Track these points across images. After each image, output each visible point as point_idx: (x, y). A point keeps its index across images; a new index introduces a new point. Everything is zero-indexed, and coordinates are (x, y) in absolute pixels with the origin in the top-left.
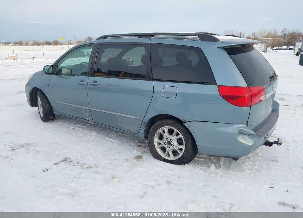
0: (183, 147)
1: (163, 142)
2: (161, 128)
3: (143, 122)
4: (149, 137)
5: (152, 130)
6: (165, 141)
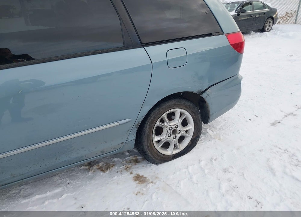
6: (170, 132)
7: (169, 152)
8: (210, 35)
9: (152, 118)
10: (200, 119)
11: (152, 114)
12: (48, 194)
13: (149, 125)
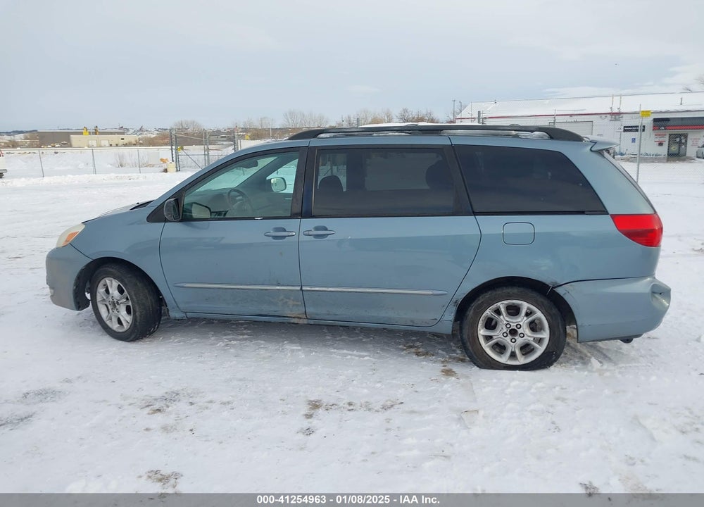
0: (545, 335)
1: (498, 335)
2: (494, 307)
3: (454, 300)
4: (467, 327)
5: (473, 313)
6: (505, 330)
7: (504, 359)
8: (582, 213)
9: (480, 302)
10: (560, 327)
11: (481, 297)
12: (355, 352)
13: (475, 310)
